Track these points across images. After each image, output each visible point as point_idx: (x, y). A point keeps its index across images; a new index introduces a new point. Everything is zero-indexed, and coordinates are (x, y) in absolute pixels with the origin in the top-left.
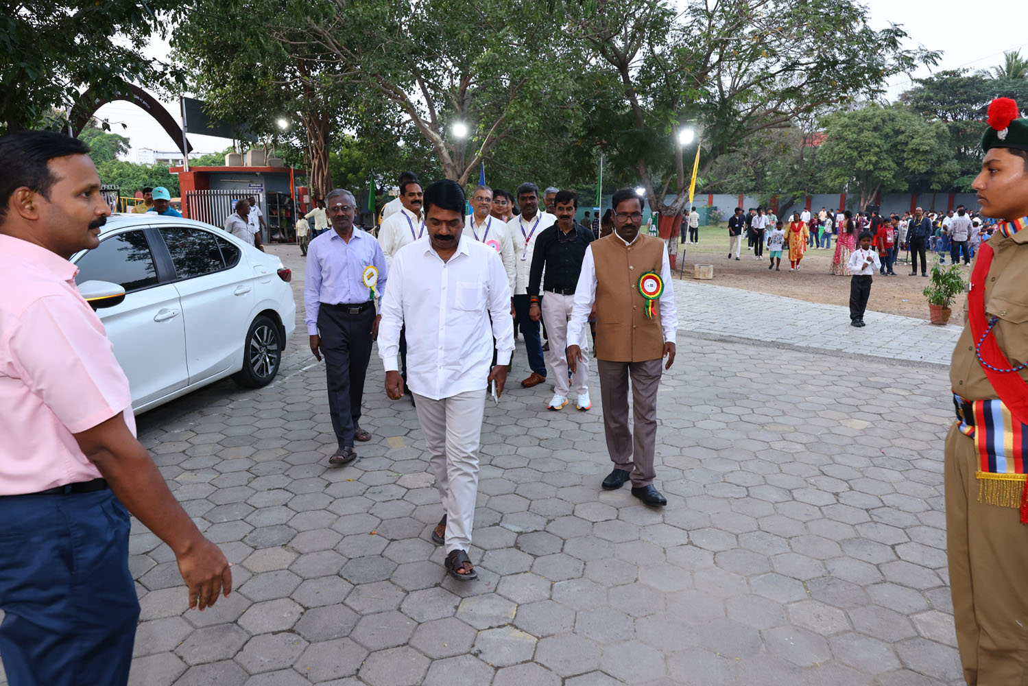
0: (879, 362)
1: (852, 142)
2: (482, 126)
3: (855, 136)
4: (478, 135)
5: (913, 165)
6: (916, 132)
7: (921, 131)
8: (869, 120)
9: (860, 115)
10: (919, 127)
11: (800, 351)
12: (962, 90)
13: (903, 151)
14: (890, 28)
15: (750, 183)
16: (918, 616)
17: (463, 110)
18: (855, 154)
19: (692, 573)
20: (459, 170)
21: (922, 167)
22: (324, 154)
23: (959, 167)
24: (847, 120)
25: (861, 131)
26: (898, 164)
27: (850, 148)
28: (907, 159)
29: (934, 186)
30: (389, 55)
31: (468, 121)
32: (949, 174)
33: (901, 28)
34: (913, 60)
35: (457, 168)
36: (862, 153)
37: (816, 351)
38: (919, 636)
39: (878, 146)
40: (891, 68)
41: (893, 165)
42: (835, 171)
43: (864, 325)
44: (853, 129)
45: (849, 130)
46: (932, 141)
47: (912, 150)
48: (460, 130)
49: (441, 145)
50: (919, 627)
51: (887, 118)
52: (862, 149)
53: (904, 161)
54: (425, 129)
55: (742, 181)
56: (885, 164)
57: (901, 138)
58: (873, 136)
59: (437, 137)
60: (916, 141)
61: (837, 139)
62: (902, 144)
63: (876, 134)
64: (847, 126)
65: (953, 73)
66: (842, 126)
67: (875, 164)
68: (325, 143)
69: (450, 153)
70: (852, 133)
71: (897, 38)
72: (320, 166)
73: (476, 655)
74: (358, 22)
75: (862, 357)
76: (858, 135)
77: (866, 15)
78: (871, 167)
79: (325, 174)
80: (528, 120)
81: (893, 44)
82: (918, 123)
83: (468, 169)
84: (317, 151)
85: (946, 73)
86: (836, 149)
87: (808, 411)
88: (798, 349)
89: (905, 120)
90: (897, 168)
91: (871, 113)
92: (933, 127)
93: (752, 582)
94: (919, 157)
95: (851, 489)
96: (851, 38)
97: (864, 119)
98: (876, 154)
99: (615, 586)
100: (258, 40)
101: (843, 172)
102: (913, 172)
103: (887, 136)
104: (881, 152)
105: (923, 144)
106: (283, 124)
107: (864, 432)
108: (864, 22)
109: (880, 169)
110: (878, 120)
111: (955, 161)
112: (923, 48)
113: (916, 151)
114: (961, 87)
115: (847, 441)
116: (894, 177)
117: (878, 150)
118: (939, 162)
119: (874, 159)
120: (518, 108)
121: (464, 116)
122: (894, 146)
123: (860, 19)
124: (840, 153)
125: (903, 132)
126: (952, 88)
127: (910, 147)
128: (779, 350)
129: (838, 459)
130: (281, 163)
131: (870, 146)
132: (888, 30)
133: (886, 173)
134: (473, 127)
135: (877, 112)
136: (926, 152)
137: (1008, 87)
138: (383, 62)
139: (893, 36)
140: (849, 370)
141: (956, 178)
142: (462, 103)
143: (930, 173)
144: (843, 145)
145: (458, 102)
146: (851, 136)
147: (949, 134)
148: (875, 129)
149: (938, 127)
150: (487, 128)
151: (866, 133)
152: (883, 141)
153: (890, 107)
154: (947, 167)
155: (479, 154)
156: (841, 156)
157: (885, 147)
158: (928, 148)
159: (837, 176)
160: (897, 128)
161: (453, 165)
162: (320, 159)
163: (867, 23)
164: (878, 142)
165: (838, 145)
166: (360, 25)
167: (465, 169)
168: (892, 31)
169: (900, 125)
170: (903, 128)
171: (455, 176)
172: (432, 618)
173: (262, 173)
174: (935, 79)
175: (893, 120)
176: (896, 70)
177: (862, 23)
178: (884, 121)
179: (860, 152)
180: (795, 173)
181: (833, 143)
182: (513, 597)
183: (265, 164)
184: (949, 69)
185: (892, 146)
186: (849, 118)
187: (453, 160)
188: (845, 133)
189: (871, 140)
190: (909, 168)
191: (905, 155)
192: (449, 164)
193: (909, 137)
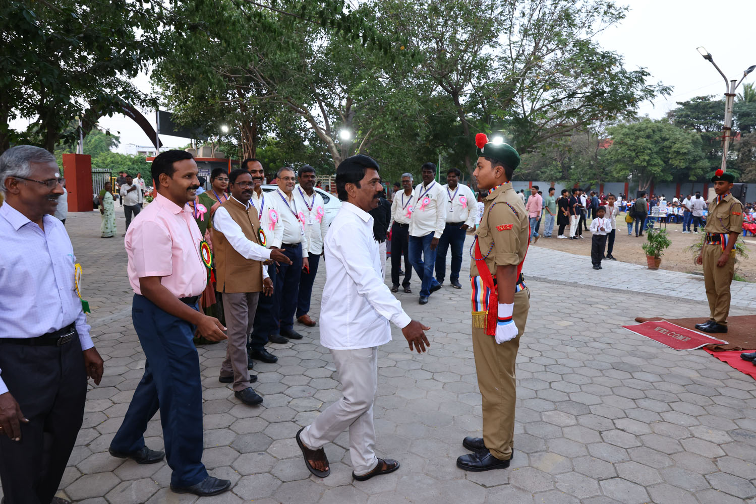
0: (598, 290)
1: (631, 146)
2: (360, 132)
3: (633, 141)
4: (358, 138)
5: (676, 163)
6: (677, 139)
7: (681, 138)
8: (644, 130)
9: (637, 127)
10: (679, 136)
11: (550, 283)
12: (711, 110)
13: (669, 153)
14: (639, 70)
15: (558, 174)
16: (546, 413)
17: (348, 121)
18: (633, 154)
19: (427, 392)
21: (682, 164)
22: (252, 150)
23: (709, 164)
24: (627, 130)
25: (637, 138)
26: (665, 162)
27: (630, 150)
28: (671, 158)
29: (692, 178)
30: (296, 85)
31: (351, 128)
32: (702, 169)
33: (645, 70)
34: (653, 92)
36: (639, 154)
37: (560, 283)
38: (542, 421)
39: (650, 149)
40: (639, 97)
41: (661, 163)
42: (619, 166)
43: (601, 268)
44: (632, 137)
45: (629, 138)
46: (689, 146)
47: (675, 152)
48: (345, 135)
49: (332, 145)
50: (543, 417)
51: (656, 129)
52: (638, 151)
53: (669, 160)
54: (321, 134)
55: (552, 173)
56: (655, 161)
57: (666, 143)
58: (646, 142)
59: (329, 139)
60: (678, 145)
61: (620, 144)
62: (667, 147)
63: (648, 141)
64: (627, 134)
65: (704, 98)
66: (624, 134)
67: (648, 162)
68: (254, 142)
69: (339, 151)
70: (631, 139)
71: (643, 77)
73: (294, 422)
74: (275, 64)
75: (588, 287)
76: (635, 141)
77: (622, 61)
78: (645, 164)
80: (388, 129)
81: (642, 81)
82: (679, 133)
84: (247, 147)
85: (699, 98)
86: (619, 151)
87: (537, 316)
88: (549, 282)
89: (669, 131)
90: (664, 165)
91: (644, 126)
92: (690, 136)
93: (460, 396)
94: (680, 157)
95: (541, 356)
96: (613, 77)
97: (639, 130)
98: (649, 155)
99: (381, 396)
100: (207, 76)
101: (625, 167)
102: (676, 167)
103: (656, 142)
104: (652, 153)
105: (682, 148)
106: (225, 129)
107: (566, 327)
108: (621, 66)
109: (651, 165)
110: (649, 130)
111: (706, 160)
112: (660, 84)
113: (678, 153)
114: (710, 108)
115: (553, 332)
116: (662, 171)
117: (650, 151)
118: (695, 161)
119: (647, 158)
120: (381, 121)
121: (349, 125)
122: (662, 149)
123: (618, 64)
124: (623, 153)
125: (668, 139)
126: (704, 109)
127: (673, 150)
128: (536, 282)
129: (542, 341)
130: (223, 156)
131: (644, 149)
132: (637, 72)
133: (656, 168)
134: (355, 134)
135: (649, 125)
136: (685, 154)
137: (744, 109)
138: (291, 89)
139: (641, 75)
140: (577, 294)
141: (707, 172)
142: (347, 118)
143: (688, 168)
144: (624, 148)
145: (344, 116)
146: (630, 141)
147: (701, 141)
148: (648, 137)
149: (693, 136)
150: (364, 133)
151: (641, 140)
152: (654, 145)
153: (659, 122)
154: (700, 164)
155: (357, 151)
156: (623, 155)
157: (655, 150)
158: (686, 151)
159: (621, 170)
160: (663, 136)
162: (249, 153)
163: (623, 67)
164: (650, 146)
165: (621, 148)
166: (277, 66)
168: (640, 72)
169: (665, 134)
170: (668, 136)
172: (274, 406)
173: (209, 162)
174: (692, 102)
175: (660, 130)
176: (641, 98)
177: (620, 66)
178: (654, 131)
179: (637, 153)
180: (591, 167)
181: (618, 147)
182: (321, 399)
183: (212, 157)
184: (701, 96)
185: (660, 149)
186: (629, 129)
187: (340, 156)
188: (626, 140)
189: (644, 144)
190: (673, 165)
191: (670, 156)
192: (337, 158)
193: (672, 143)
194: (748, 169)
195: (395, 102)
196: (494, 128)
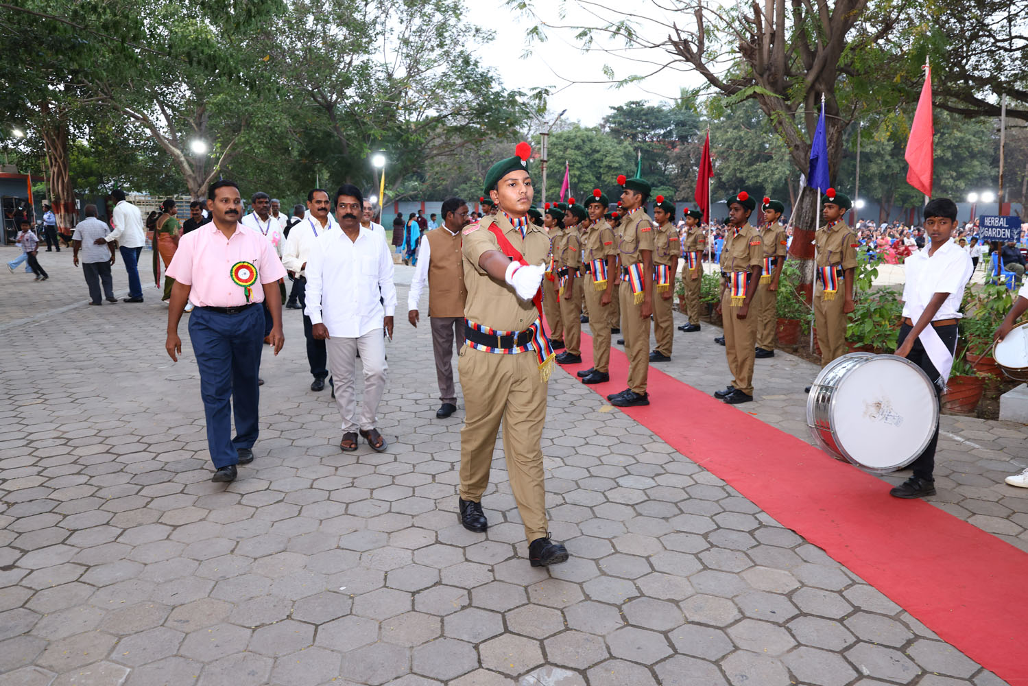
1: (560, 158)
2: (219, 145)
3: (561, 153)
4: (215, 152)
5: (608, 179)
6: (608, 152)
7: (612, 151)
8: (573, 140)
9: (565, 135)
10: (610, 147)
12: (644, 118)
13: (600, 167)
15: (479, 192)
17: (200, 130)
18: (562, 168)
20: (199, 180)
22: (63, 163)
24: (554, 139)
25: (566, 149)
26: (597, 178)
27: (557, 163)
28: (603, 174)
31: (206, 138)
35: (198, 179)
39: (580, 163)
41: (593, 179)
44: (561, 147)
45: (557, 148)
46: (620, 160)
47: (606, 166)
48: (199, 147)
49: (182, 159)
51: (586, 139)
53: (601, 176)
54: (165, 144)
55: (473, 190)
56: (586, 178)
57: (597, 156)
58: (575, 154)
59: (178, 152)
60: (609, 159)
62: (598, 161)
63: (578, 152)
64: (555, 144)
65: (637, 103)
66: (551, 145)
67: (579, 177)
68: (65, 152)
69: (190, 165)
70: (560, 150)
72: (60, 174)
76: (564, 153)
78: (576, 180)
79: (66, 181)
80: (255, 146)
82: (610, 144)
83: (207, 180)
84: (56, 159)
85: (633, 103)
89: (600, 141)
90: (596, 181)
91: (574, 134)
92: (621, 148)
94: (612, 172)
97: (568, 140)
98: (579, 169)
101: (555, 184)
102: (609, 184)
103: (587, 155)
104: (583, 167)
105: (614, 162)
109: (583, 182)
110: (578, 140)
113: (609, 167)
114: (645, 115)
117: (579, 165)
119: (577, 173)
120: (247, 137)
121: (203, 135)
122: (593, 162)
124: (550, 168)
125: (598, 151)
126: (637, 116)
127: (604, 163)
130: (15, 169)
131: (574, 162)
134: (211, 147)
135: (579, 134)
136: (616, 169)
137: (681, 117)
142: (199, 125)
145: (196, 124)
146: (559, 154)
147: (634, 154)
148: (578, 148)
149: (625, 148)
150: (224, 146)
151: (569, 151)
152: (584, 158)
153: (591, 130)
155: (217, 168)
157: (586, 163)
158: (617, 165)
160: (594, 147)
161: (194, 175)
162: (59, 167)
164: (580, 159)
167: (206, 179)
169: (596, 145)
170: (598, 148)
171: (196, 185)
174: (625, 108)
175: (591, 141)
178: (584, 141)
184: (635, 100)
185: (591, 163)
186: (557, 138)
187: (193, 172)
188: (554, 151)
189: (573, 157)
190: (605, 181)
191: (601, 170)
192: (190, 176)
193: (603, 155)
194: (682, 186)
195: (262, 117)
196: (374, 147)
